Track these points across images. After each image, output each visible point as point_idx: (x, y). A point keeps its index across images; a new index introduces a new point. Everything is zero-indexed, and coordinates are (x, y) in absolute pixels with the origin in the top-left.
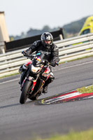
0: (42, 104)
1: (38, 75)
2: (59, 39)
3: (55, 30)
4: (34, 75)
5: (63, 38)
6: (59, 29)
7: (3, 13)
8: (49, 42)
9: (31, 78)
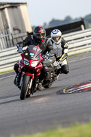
0: (64, 94)
2: (81, 29)
3: (77, 21)
5: (85, 29)
6: (80, 20)
7: (26, 3)
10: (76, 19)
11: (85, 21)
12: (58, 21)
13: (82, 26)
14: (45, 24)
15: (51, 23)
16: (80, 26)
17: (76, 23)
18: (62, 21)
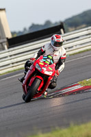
5: (65, 33)
6: (59, 24)
10: (56, 23)
11: (64, 25)
12: (38, 26)
13: (62, 30)
14: (25, 29)
15: (31, 28)
16: (59, 30)
17: (56, 27)
18: (41, 26)
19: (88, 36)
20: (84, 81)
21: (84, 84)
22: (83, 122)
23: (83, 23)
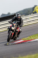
1: (14, 31)
4: (13, 31)
8: (19, 18)
9: (11, 32)
10: (12, 14)
12: (5, 14)
15: (2, 15)
18: (6, 15)
19: (26, 20)
20: (24, 39)
21: (24, 40)
22: (24, 55)
23: (23, 14)
